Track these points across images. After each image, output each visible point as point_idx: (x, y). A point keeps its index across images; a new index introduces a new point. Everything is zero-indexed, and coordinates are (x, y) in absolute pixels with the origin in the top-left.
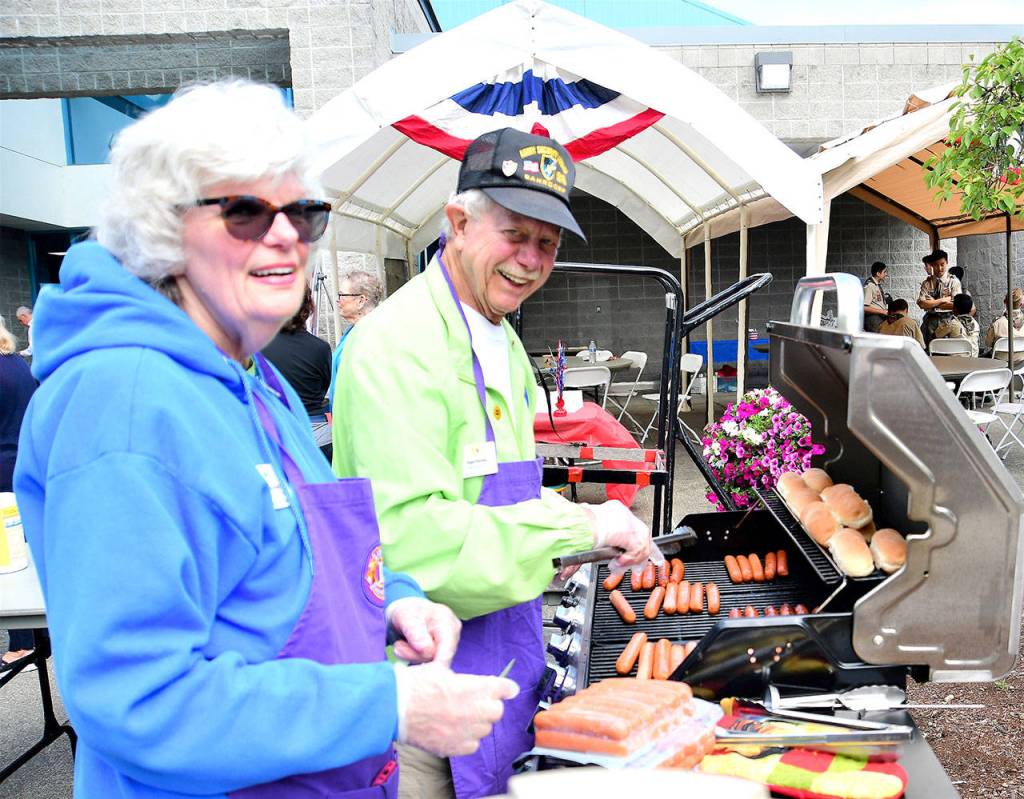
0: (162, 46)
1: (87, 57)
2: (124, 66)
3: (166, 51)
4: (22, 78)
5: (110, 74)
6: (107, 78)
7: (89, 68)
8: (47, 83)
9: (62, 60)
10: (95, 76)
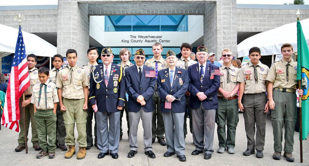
0: (163, 4)
1: (145, 6)
2: (153, 8)
3: (164, 5)
4: (129, 11)
5: (150, 10)
6: (149, 11)
7: (145, 8)
8: (135, 12)
9: (139, 6)
10: (146, 10)
